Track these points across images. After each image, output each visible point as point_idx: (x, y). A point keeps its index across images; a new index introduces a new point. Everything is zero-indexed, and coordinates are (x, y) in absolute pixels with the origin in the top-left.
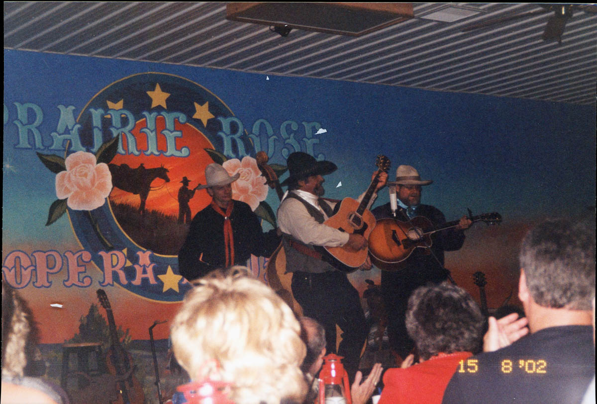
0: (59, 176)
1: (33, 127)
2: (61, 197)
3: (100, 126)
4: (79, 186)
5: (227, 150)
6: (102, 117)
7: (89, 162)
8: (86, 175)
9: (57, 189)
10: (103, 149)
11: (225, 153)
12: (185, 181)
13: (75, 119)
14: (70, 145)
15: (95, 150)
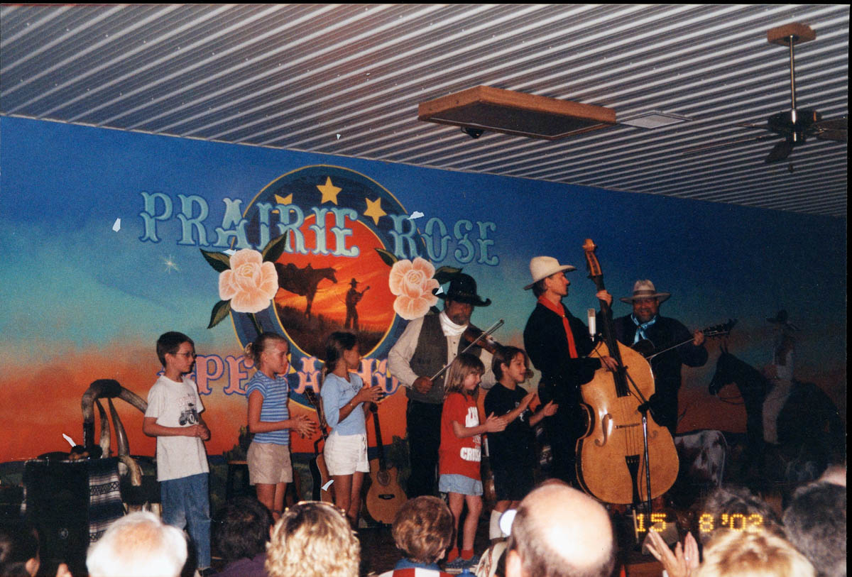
0: (223, 275)
1: (196, 222)
2: (224, 298)
3: (267, 222)
4: (244, 287)
5: (399, 250)
6: (270, 212)
7: (255, 260)
8: (250, 275)
9: (221, 290)
10: (271, 246)
11: (396, 254)
12: (354, 283)
13: (242, 213)
14: (236, 242)
15: (261, 247)
